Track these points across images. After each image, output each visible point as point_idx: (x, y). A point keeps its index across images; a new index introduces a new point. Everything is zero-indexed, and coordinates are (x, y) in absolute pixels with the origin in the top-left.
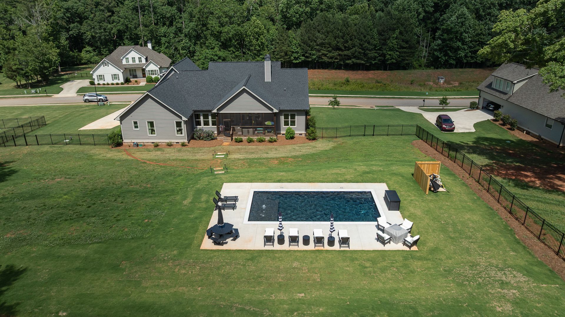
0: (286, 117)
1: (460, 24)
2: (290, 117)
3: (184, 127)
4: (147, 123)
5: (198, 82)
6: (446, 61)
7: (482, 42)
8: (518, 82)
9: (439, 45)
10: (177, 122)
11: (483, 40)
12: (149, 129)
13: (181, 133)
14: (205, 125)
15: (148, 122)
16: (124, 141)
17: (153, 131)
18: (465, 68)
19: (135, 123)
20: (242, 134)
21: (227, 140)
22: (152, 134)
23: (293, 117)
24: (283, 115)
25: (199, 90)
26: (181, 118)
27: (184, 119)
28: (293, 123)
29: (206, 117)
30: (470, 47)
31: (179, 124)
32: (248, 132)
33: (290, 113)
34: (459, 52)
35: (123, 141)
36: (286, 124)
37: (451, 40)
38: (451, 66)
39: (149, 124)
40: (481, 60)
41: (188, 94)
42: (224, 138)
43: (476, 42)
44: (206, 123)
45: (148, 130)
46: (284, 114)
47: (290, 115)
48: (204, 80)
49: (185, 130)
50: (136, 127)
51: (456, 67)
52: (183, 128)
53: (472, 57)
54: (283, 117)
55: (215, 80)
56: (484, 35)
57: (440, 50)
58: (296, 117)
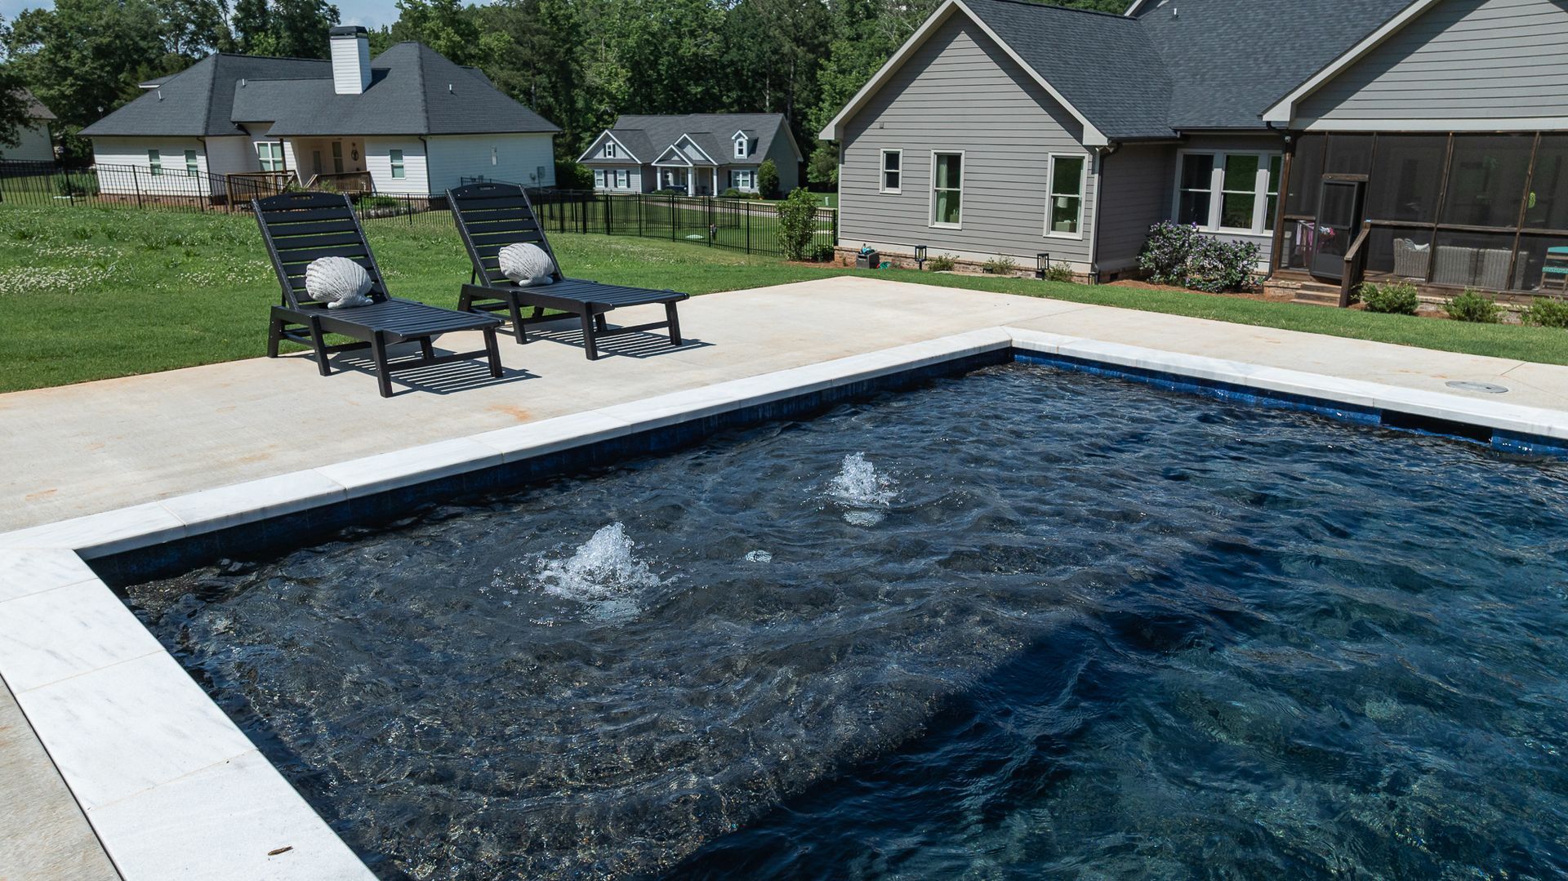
3: (1089, 184)
4: (933, 160)
5: (1269, 25)
10: (1059, 161)
12: (939, 194)
13: (1073, 229)
14: (1226, 222)
15: (940, 157)
16: (842, 244)
17: (951, 205)
19: (892, 159)
20: (1430, 279)
21: (1319, 298)
22: (947, 220)
25: (1256, 59)
26: (1076, 130)
27: (1094, 136)
29: (1240, 175)
31: (1067, 174)
32: (1476, 269)
35: (836, 243)
39: (944, 168)
41: (1194, 75)
42: (1304, 287)
44: (1238, 212)
45: (931, 195)
48: (1302, 17)
49: (1088, 209)
50: (892, 181)
52: (1082, 195)
55: (1364, 11)
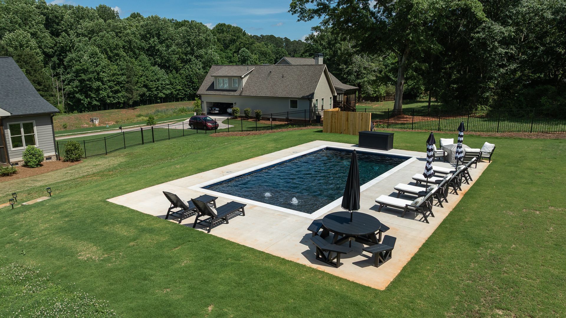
0: (15, 130)
1: (95, 64)
2: (22, 130)
6: (90, 103)
7: (119, 82)
8: (245, 76)
9: (77, 87)
11: (119, 80)
18: (108, 109)
23: (29, 128)
24: (8, 127)
28: (30, 140)
30: (110, 87)
33: (21, 123)
34: (101, 92)
36: (17, 143)
37: (90, 80)
38: (94, 108)
40: (123, 99)
43: (114, 81)
46: (11, 126)
47: (22, 126)
51: (100, 110)
53: (114, 97)
54: (9, 131)
56: (119, 75)
57: (81, 92)
58: (35, 128)
